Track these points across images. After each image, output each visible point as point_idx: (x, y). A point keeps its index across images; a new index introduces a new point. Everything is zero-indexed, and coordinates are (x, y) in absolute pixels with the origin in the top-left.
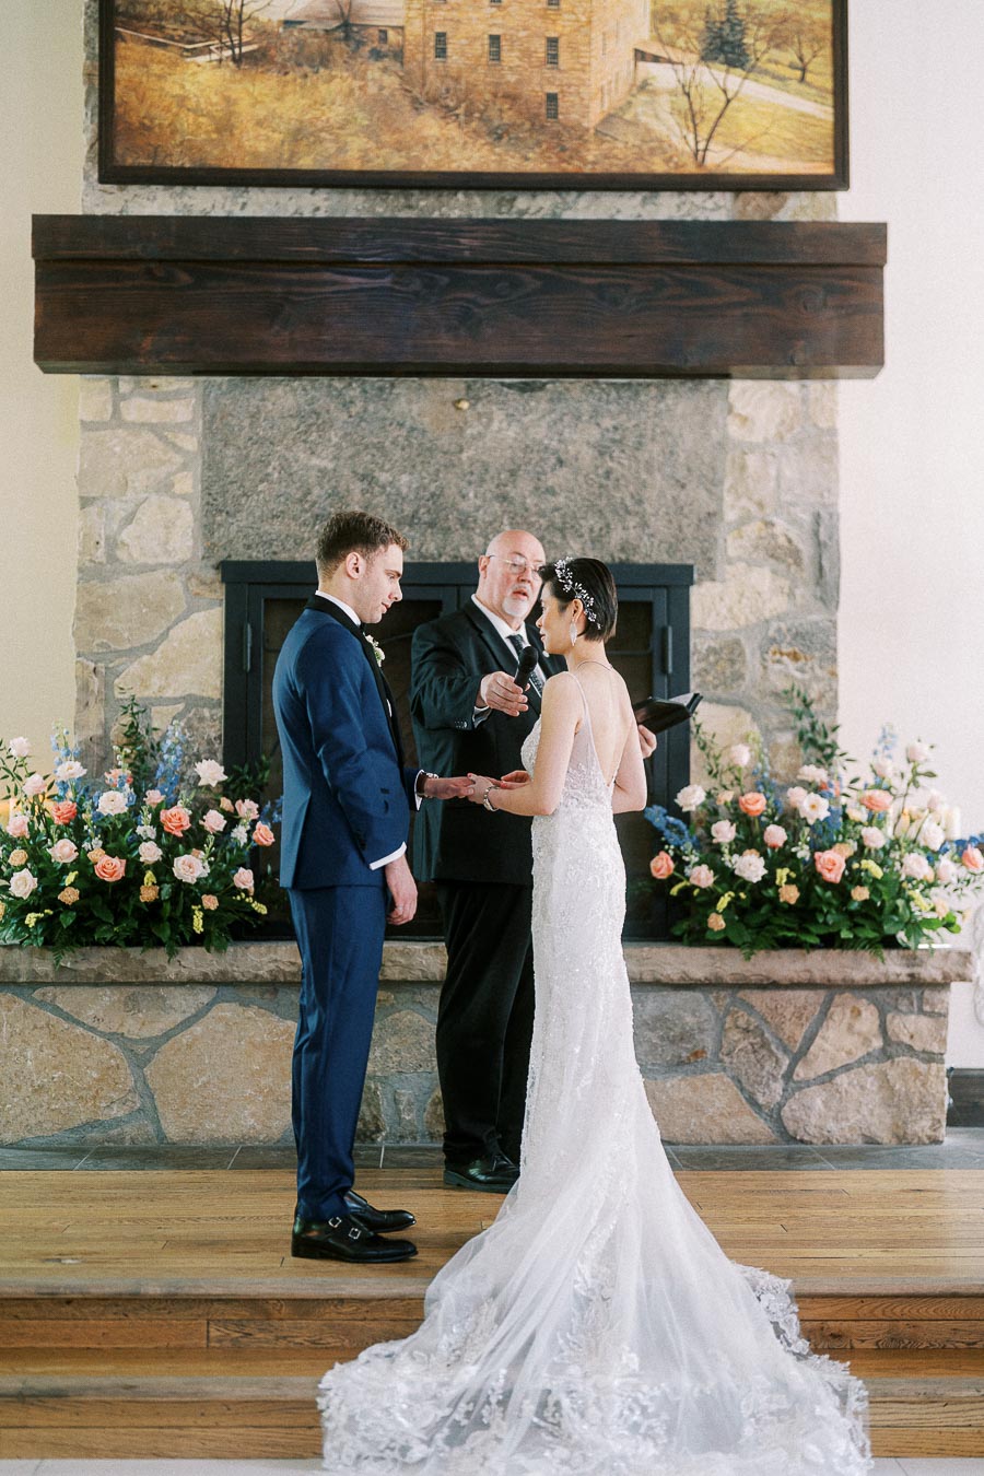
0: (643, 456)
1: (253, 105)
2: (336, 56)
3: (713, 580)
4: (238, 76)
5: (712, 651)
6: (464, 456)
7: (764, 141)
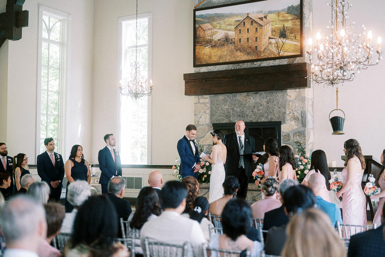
0: (274, 103)
1: (214, 53)
2: (225, 44)
3: (285, 123)
4: (212, 49)
5: (285, 135)
6: (247, 105)
7: (289, 50)
